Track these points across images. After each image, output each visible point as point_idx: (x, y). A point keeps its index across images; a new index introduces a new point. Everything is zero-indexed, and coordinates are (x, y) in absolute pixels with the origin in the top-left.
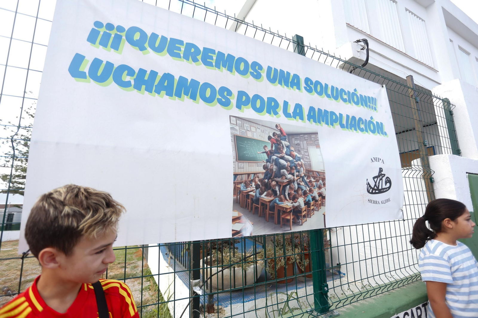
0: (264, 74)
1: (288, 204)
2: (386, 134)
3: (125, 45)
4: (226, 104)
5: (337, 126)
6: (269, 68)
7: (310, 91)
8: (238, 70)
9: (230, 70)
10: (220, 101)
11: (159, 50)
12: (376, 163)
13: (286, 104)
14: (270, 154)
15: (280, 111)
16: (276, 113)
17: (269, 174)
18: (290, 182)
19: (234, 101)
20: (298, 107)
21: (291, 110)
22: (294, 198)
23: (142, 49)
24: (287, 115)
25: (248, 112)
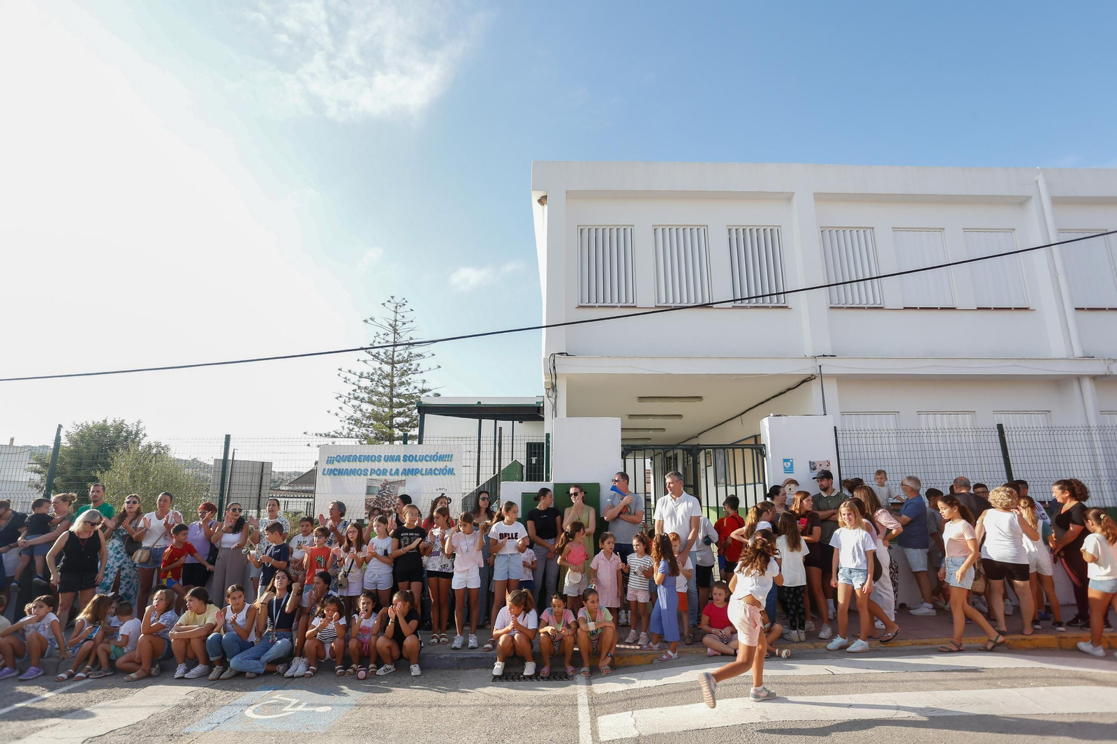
0: (382, 459)
1: (386, 509)
2: (454, 474)
3: (335, 462)
4: (366, 475)
5: (419, 475)
6: (385, 456)
7: (404, 461)
8: (371, 460)
9: (368, 461)
10: (364, 475)
11: (344, 461)
12: (439, 491)
13: (391, 469)
14: (379, 491)
15: (388, 474)
16: (386, 475)
17: (378, 498)
18: (387, 501)
19: (369, 473)
20: (397, 470)
21: (393, 472)
22: (389, 507)
23: (340, 462)
24: (391, 474)
25: (374, 476)
